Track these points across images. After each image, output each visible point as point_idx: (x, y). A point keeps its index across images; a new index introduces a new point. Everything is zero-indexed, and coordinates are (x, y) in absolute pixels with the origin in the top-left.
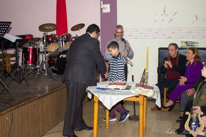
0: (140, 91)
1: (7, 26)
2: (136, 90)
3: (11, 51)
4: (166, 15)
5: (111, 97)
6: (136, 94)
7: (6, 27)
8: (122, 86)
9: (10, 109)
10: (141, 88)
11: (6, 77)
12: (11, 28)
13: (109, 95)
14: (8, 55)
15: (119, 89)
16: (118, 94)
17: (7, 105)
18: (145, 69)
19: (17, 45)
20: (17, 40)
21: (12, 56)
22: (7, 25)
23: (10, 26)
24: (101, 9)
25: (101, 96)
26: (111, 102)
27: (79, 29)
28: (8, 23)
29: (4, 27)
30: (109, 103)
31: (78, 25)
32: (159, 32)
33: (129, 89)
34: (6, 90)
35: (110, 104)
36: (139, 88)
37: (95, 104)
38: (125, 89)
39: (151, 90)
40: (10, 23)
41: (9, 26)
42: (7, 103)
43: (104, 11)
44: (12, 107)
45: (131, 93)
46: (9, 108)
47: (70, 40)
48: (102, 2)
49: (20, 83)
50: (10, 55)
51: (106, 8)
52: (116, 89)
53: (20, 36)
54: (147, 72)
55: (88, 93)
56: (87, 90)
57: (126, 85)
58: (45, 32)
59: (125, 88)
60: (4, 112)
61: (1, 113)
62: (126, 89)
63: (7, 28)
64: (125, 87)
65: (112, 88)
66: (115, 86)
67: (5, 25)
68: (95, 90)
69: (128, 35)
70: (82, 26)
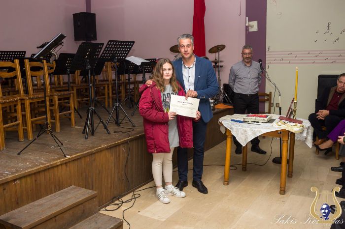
2: (280, 123)
3: (139, 77)
4: (330, 33)
6: (278, 128)
8: (262, 119)
9: (127, 139)
10: (286, 122)
15: (258, 122)
18: (294, 99)
20: (143, 63)
22: (130, 45)
24: (247, 28)
26: (246, 137)
27: (218, 52)
28: (131, 42)
29: (126, 48)
30: (244, 138)
31: (217, 46)
32: (319, 55)
33: (271, 123)
35: (245, 140)
36: (283, 121)
37: (228, 139)
38: (266, 123)
39: (299, 125)
40: (134, 42)
41: (132, 46)
42: (126, 132)
43: (251, 30)
44: (129, 137)
48: (247, 18)
51: (252, 27)
52: (254, 122)
54: (295, 101)
55: (221, 127)
56: (219, 122)
57: (268, 118)
60: (120, 142)
61: (117, 142)
62: (268, 122)
64: (266, 119)
65: (250, 121)
66: (254, 118)
67: (127, 45)
68: (228, 122)
69: (280, 59)
70: (222, 47)
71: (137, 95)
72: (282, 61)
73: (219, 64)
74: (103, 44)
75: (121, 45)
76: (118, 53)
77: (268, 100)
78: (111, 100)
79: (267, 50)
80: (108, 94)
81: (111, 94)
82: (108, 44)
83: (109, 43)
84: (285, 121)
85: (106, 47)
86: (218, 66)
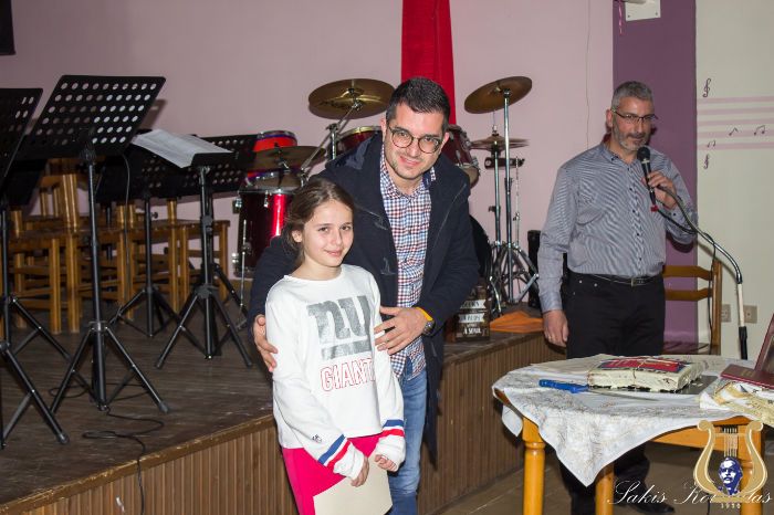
0: (742, 401)
1: (144, 93)
2: (726, 395)
3: (189, 210)
5: (594, 426)
6: (718, 413)
7: (142, 102)
8: (662, 376)
9: (135, 462)
10: (749, 387)
11: (163, 325)
12: (162, 103)
13: (587, 417)
14: (179, 224)
15: (647, 390)
16: (631, 412)
17: (127, 444)
19: (202, 181)
20: (200, 159)
21: (195, 230)
22: (148, 91)
23: (159, 97)
24: (618, 6)
25: (549, 421)
26: (596, 447)
27: (501, 105)
28: (149, 80)
29: (132, 102)
30: (586, 455)
31: (498, 82)
33: (697, 391)
34: (134, 381)
35: (592, 460)
36: (737, 386)
37: (528, 456)
38: (678, 392)
40: (160, 81)
41: (154, 93)
42: (130, 437)
43: (634, 13)
44: (144, 452)
45: (695, 410)
46: (130, 460)
47: (458, 154)
49: (216, 353)
50: (189, 226)
52: (631, 388)
53: (224, 139)
55: (505, 410)
56: (496, 390)
57: (683, 371)
58: (336, 121)
59: (676, 388)
60: (105, 474)
61: (93, 478)
62: (683, 389)
63: (148, 104)
65: (614, 386)
66: (629, 373)
67: (134, 93)
68: (527, 391)
69: (753, 127)
70: (518, 85)
71: (180, 282)
72: (759, 139)
73: (508, 154)
74: (37, 93)
75: (109, 91)
76: (101, 124)
77: (708, 293)
78: (73, 305)
79: (700, 91)
80: (64, 276)
81: (72, 281)
82: (57, 91)
83: (64, 86)
84: (746, 386)
85: (51, 102)
86: (502, 163)
